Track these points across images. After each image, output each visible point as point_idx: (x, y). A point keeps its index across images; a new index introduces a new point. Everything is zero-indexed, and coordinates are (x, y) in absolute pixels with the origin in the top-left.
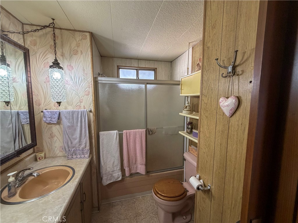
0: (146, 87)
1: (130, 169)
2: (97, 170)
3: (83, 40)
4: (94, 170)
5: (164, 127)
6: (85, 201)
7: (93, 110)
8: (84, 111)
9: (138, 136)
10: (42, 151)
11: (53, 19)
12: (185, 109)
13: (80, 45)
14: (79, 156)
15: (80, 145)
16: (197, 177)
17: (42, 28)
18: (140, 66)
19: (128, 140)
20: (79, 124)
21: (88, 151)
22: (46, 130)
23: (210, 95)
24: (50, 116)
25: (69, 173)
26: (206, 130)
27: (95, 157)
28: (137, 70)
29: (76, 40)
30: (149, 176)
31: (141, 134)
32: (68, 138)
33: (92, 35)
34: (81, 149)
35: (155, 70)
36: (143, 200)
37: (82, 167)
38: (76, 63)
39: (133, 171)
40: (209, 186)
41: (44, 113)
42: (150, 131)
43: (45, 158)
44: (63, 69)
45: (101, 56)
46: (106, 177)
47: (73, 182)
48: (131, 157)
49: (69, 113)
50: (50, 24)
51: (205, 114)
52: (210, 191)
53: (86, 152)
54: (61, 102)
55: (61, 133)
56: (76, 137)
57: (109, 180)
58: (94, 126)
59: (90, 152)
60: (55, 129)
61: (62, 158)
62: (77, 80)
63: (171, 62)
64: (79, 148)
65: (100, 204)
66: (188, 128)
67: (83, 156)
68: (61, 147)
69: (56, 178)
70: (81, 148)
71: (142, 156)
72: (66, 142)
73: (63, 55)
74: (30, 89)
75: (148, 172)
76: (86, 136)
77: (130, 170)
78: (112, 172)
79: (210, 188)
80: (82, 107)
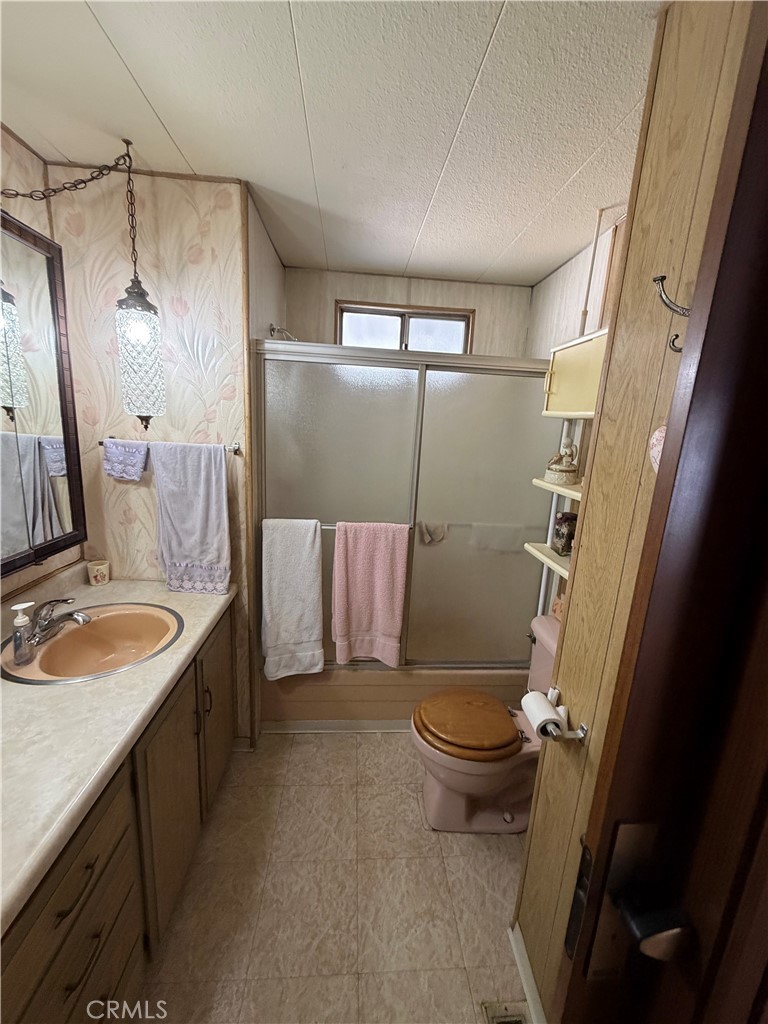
0: (422, 379)
1: (349, 644)
2: (252, 634)
3: (218, 211)
4: (242, 633)
5: (474, 524)
6: (209, 711)
7: (244, 449)
8: (216, 450)
9: (382, 545)
10: (102, 558)
11: (128, 143)
12: (554, 466)
13: (209, 229)
14: (199, 585)
15: (202, 552)
16: (549, 696)
17: (95, 175)
18: (413, 303)
19: (350, 554)
20: (202, 490)
21: (226, 573)
22: (113, 498)
23: (626, 419)
24: (121, 459)
25: (167, 629)
26: (597, 543)
27: (245, 593)
28: (402, 315)
29: (198, 213)
30: (411, 674)
31: (394, 538)
32: (170, 528)
33: (248, 189)
34: (205, 563)
35: (467, 317)
36: (385, 742)
37: (205, 616)
38: (198, 292)
39: (360, 654)
40: (583, 728)
41: (105, 447)
42: (425, 531)
43: (110, 579)
44: (156, 313)
45: (284, 267)
46: (277, 658)
47: (173, 654)
48: (354, 607)
49: (172, 451)
50: (118, 159)
51: (602, 485)
52: (583, 745)
53: (220, 576)
54: (150, 417)
55: (151, 508)
56: (194, 526)
57: (285, 666)
58: (247, 499)
59: (231, 577)
60: (137, 497)
61: (156, 583)
62: (200, 348)
63: (532, 287)
64: (201, 560)
65: (257, 731)
66: (557, 534)
67: (210, 586)
68: (152, 552)
69: (136, 636)
70: (204, 561)
71: (393, 610)
72: (165, 541)
73: (158, 265)
74: (67, 373)
75: (406, 662)
76: (221, 529)
77: (350, 647)
78: (295, 644)
79: (585, 735)
80: (213, 437)
